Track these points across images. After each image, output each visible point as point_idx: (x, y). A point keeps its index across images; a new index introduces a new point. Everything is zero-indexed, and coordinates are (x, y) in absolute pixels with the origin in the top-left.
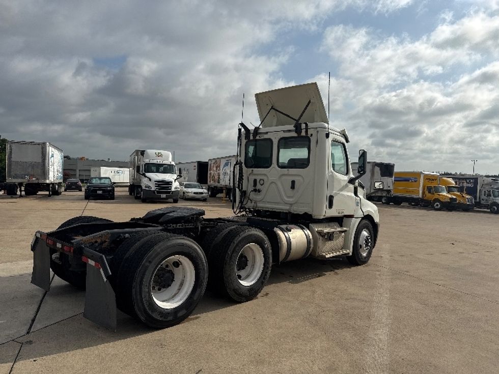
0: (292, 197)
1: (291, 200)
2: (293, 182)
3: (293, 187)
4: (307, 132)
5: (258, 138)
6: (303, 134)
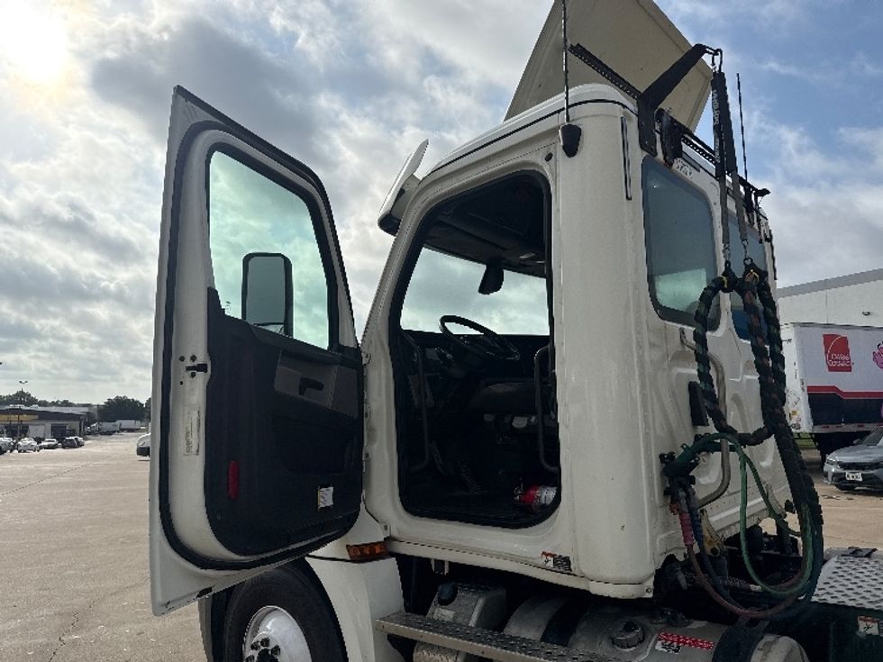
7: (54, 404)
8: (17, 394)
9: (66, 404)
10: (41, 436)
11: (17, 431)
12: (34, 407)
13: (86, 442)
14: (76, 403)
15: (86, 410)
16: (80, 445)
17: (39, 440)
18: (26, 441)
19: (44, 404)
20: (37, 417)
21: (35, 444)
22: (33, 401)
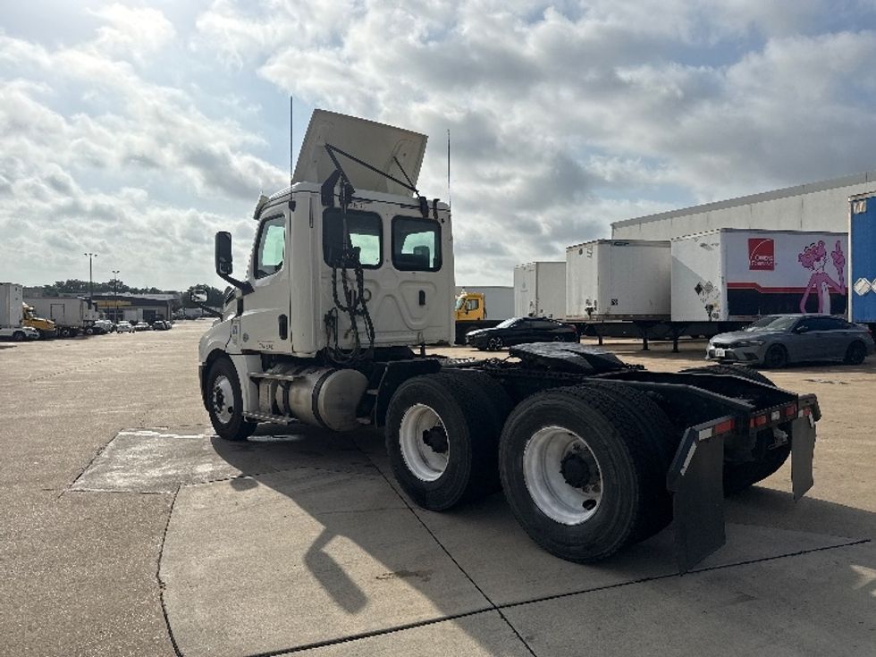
0: (420, 319)
1: (420, 323)
2: (422, 294)
3: (422, 302)
4: (435, 214)
5: (350, 207)
6: (431, 216)
7: (142, 291)
8: (111, 283)
9: (154, 291)
10: (135, 320)
11: (115, 315)
12: (127, 294)
13: (173, 326)
14: (163, 290)
15: (171, 297)
16: (168, 328)
17: (134, 323)
18: (124, 323)
19: (135, 291)
20: (129, 303)
21: (130, 326)
22: (126, 289)
